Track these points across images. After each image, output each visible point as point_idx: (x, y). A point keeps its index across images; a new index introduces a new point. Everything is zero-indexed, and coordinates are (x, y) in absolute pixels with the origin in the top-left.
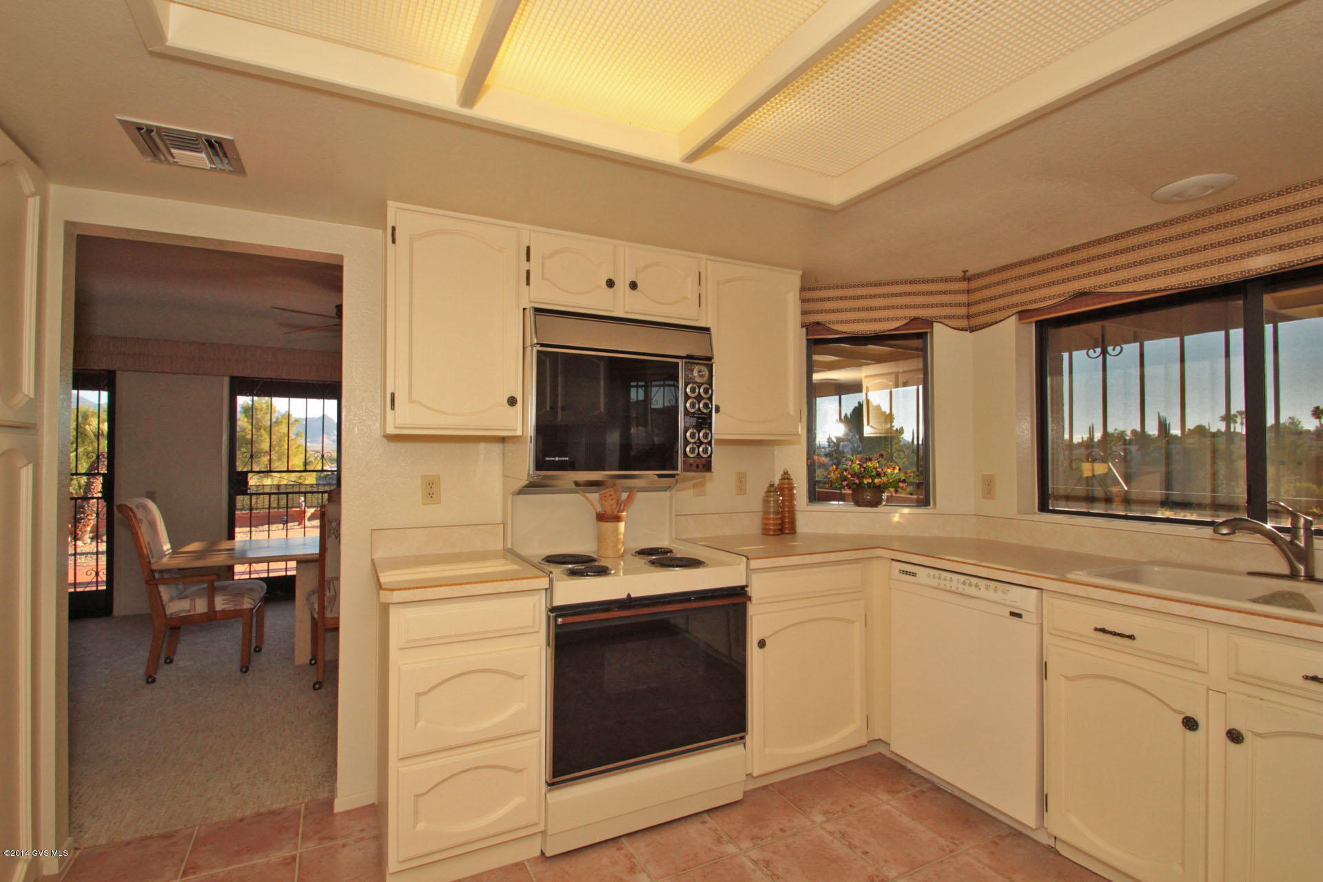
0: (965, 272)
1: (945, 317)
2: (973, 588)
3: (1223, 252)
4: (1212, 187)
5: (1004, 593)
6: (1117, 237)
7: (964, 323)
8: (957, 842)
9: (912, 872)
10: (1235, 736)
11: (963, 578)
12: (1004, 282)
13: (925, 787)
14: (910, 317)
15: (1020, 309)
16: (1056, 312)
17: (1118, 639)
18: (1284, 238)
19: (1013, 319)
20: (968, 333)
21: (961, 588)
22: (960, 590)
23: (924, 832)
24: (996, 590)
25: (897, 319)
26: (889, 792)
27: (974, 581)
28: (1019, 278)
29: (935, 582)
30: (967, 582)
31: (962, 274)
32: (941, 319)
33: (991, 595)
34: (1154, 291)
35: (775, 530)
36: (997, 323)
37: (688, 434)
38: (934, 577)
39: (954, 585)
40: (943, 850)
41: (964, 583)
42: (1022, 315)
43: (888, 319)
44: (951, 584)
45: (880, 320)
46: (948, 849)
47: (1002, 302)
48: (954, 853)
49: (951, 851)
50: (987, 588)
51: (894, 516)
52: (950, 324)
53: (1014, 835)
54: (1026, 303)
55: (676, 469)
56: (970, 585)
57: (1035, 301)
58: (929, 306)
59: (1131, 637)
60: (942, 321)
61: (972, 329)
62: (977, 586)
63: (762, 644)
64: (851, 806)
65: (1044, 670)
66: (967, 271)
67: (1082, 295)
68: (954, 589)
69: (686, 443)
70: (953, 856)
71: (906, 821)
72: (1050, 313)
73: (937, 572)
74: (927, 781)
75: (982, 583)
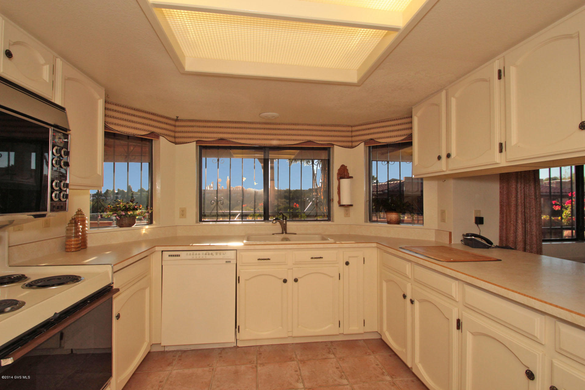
0: (177, 117)
1: (166, 135)
2: (210, 255)
3: (266, 137)
4: (274, 117)
5: (224, 254)
6: (236, 122)
7: (173, 140)
8: (210, 365)
9: (210, 387)
10: (296, 280)
11: (205, 252)
12: (192, 126)
13: (179, 354)
14: (151, 131)
15: (199, 139)
16: (211, 144)
17: (265, 261)
18: (280, 137)
19: (195, 143)
20: (174, 144)
21: (204, 257)
22: (204, 258)
23: (198, 370)
24: (220, 254)
25: (145, 130)
26: (168, 365)
27: (210, 252)
28: (199, 127)
29: (190, 257)
30: (207, 253)
31: (176, 118)
32: (164, 135)
33: (218, 256)
34: (246, 144)
35: (75, 248)
36: (188, 143)
37: (54, 184)
38: (190, 254)
39: (201, 256)
40: (210, 371)
41: (206, 254)
42: (197, 142)
43: (140, 129)
44: (199, 256)
45: (137, 129)
46: (211, 370)
47: (191, 135)
48: (214, 370)
49: (213, 370)
50: (217, 254)
51: (143, 230)
52: (168, 139)
53: (223, 350)
54: (201, 138)
55: (46, 210)
56: (209, 254)
57: (206, 138)
58: (159, 128)
59: (269, 259)
60: (165, 136)
61: (176, 143)
62: (212, 254)
63: (118, 317)
64: (160, 382)
65: (238, 280)
66: (178, 117)
67: (222, 139)
68: (201, 258)
69: (53, 190)
70: (215, 371)
71: (187, 371)
72: (209, 144)
73: (191, 252)
74: (178, 351)
75: (214, 252)
